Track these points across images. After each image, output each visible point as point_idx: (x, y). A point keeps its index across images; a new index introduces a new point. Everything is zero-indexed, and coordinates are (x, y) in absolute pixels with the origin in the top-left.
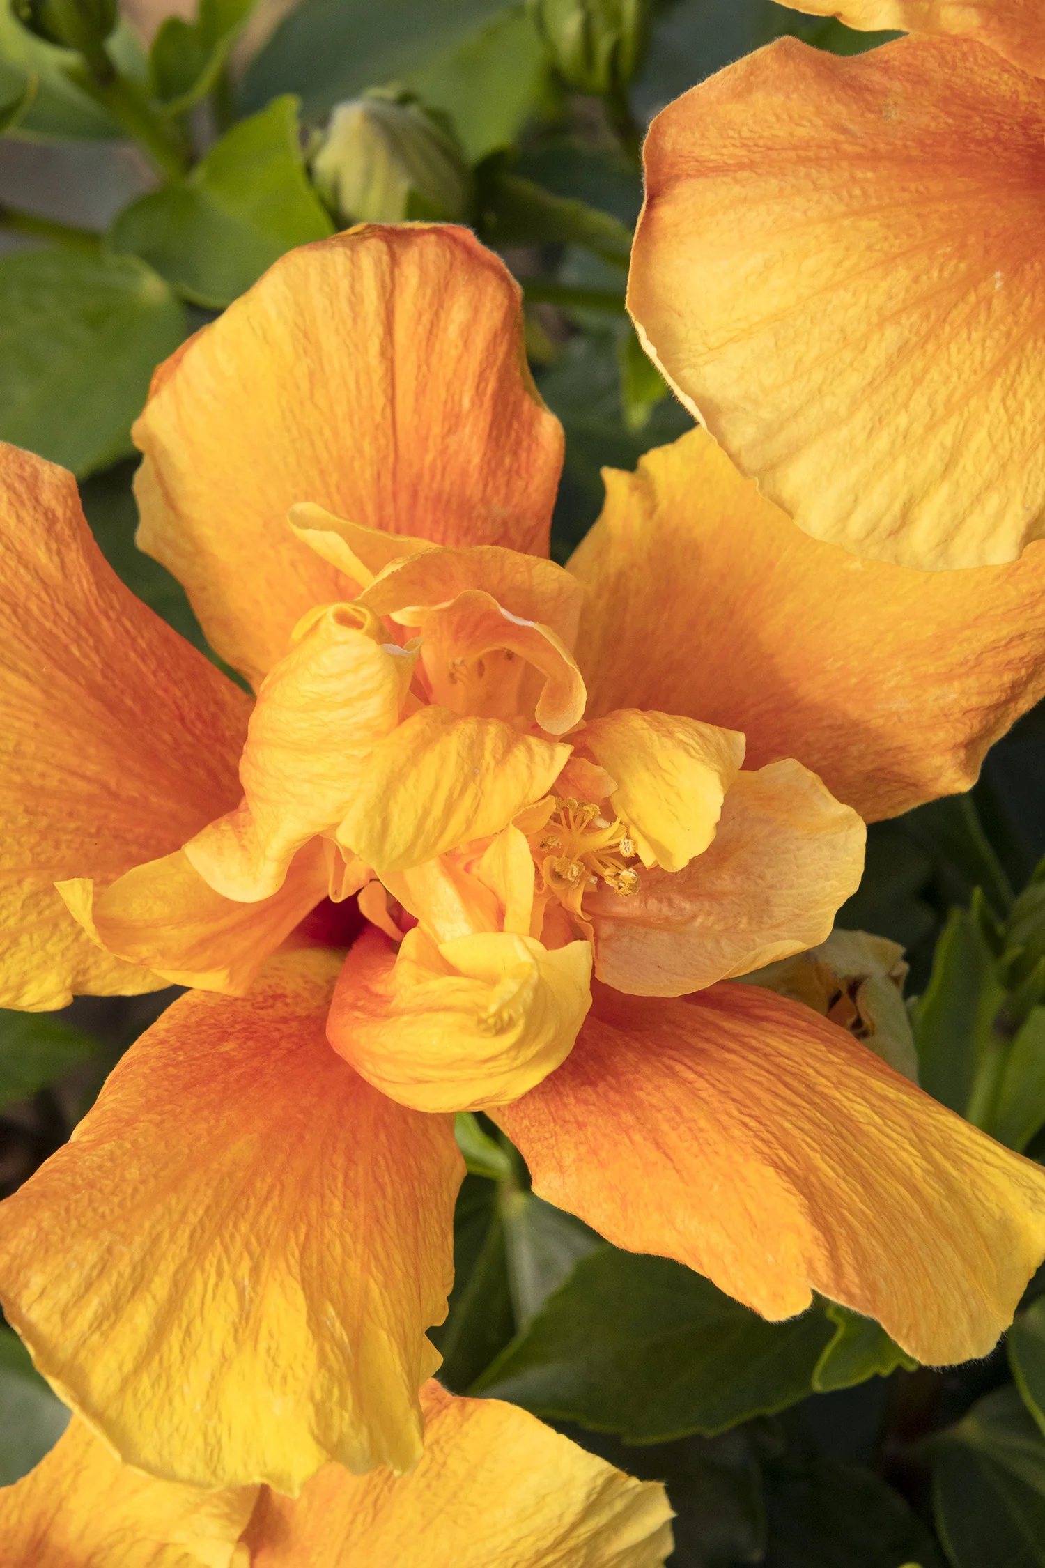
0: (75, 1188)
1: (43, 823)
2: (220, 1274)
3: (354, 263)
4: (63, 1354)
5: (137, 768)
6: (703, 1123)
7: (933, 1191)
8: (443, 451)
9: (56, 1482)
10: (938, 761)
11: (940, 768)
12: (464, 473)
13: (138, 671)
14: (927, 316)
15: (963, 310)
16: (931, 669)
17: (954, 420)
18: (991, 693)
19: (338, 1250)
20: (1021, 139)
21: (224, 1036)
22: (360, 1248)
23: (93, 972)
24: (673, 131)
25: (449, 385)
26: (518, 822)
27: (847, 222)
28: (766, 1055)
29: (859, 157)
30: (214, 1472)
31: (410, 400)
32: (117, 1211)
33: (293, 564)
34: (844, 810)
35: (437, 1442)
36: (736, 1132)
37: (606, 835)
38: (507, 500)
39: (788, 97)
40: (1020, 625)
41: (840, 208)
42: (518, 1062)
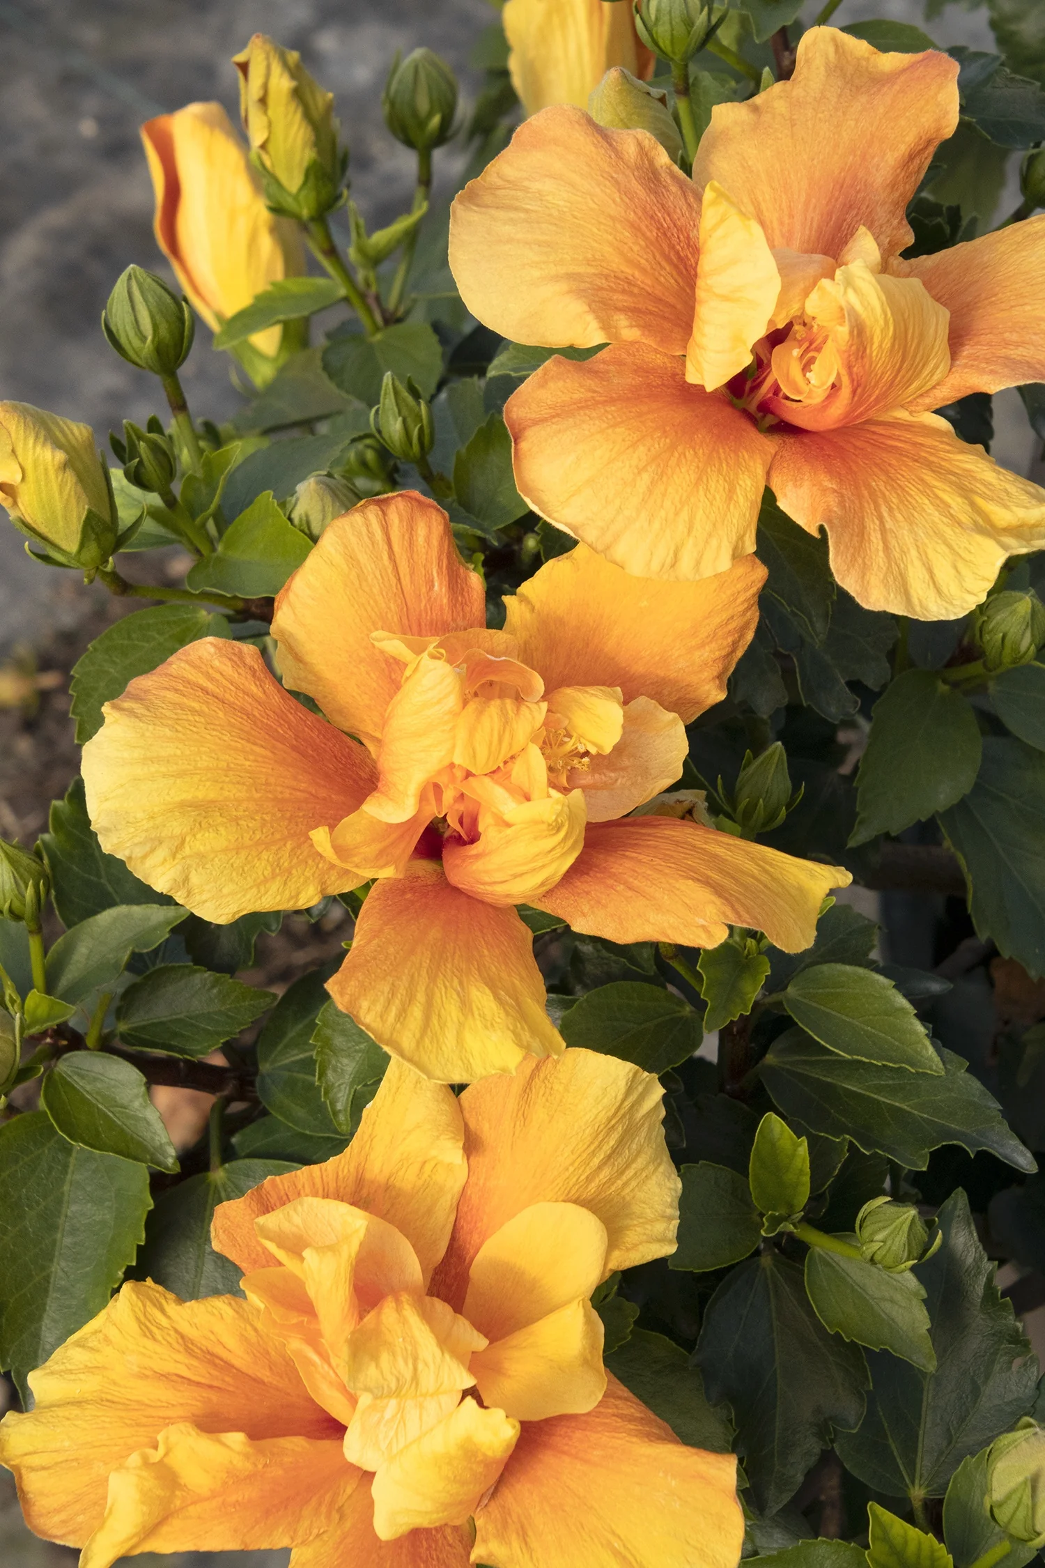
0: (368, 962)
1: (288, 815)
2: (446, 987)
3: (366, 519)
4: (386, 1036)
5: (323, 783)
6: (649, 872)
7: (764, 878)
8: (429, 600)
9: (362, 1148)
10: (707, 687)
11: (709, 691)
12: (441, 609)
13: (311, 737)
14: (659, 465)
15: (673, 461)
16: (693, 643)
17: (686, 508)
18: (724, 648)
19: (494, 969)
20: (673, 383)
21: (403, 893)
22: (503, 967)
23: (328, 882)
24: (515, 409)
25: (425, 567)
26: (533, 740)
27: (610, 431)
28: (667, 838)
29: (606, 401)
30: (471, 1075)
31: (408, 577)
32: (391, 968)
33: (368, 673)
34: (673, 715)
35: (546, 1078)
36: (667, 871)
37: (570, 745)
38: (464, 617)
39: (565, 381)
40: (730, 612)
41: (604, 425)
42: (565, 849)
